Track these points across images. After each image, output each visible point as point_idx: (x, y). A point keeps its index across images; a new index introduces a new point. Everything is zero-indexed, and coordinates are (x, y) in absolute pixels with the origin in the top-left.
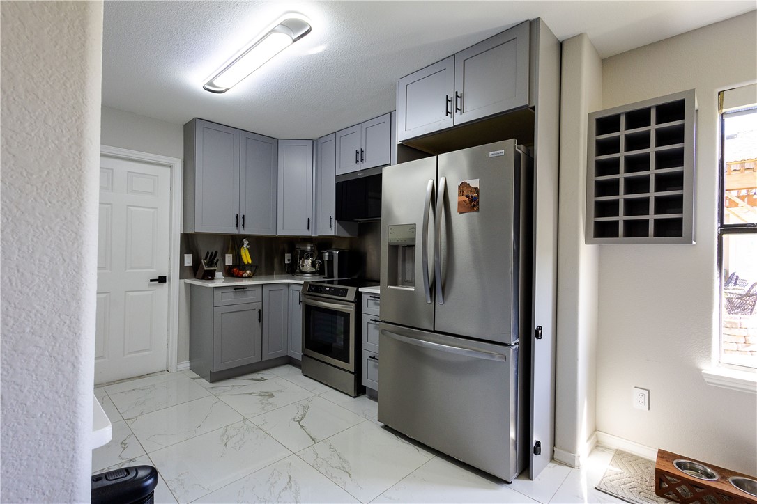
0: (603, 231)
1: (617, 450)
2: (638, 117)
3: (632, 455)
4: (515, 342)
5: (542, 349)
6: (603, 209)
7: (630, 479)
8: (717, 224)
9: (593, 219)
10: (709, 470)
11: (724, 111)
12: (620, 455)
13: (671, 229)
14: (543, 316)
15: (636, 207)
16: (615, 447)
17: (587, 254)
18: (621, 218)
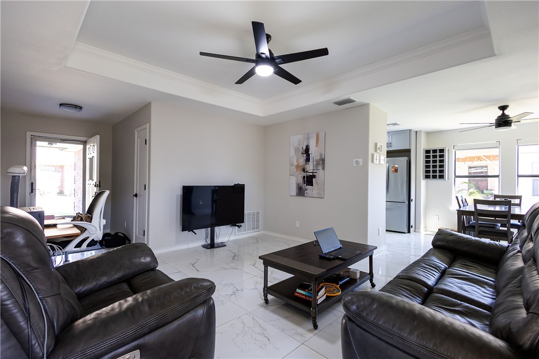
0: (427, 177)
2: (435, 151)
4: (407, 202)
5: (412, 204)
6: (427, 172)
8: (454, 176)
9: (425, 174)
13: (442, 177)
14: (413, 197)
15: (434, 172)
17: (423, 182)
18: (431, 174)
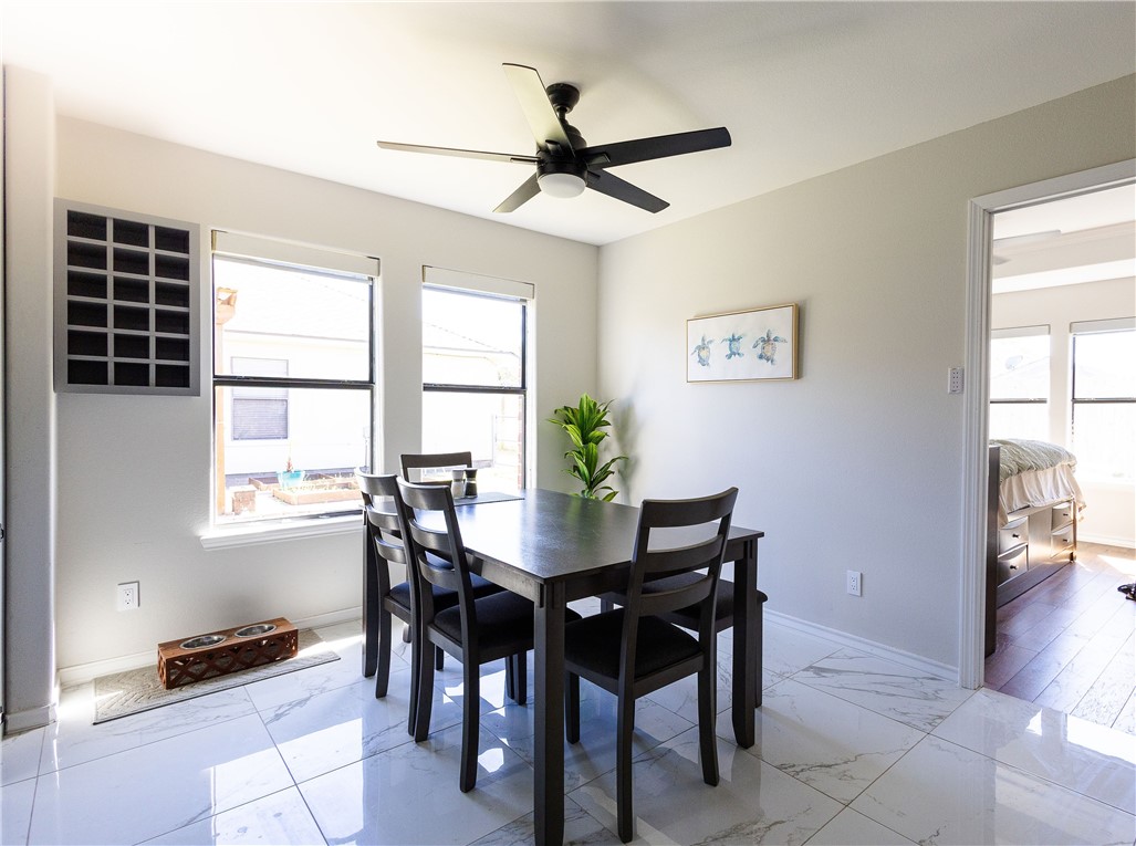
1: (96, 679)
3: (118, 675)
7: (130, 695)
8: (212, 375)
9: (65, 356)
10: (215, 638)
11: (216, 252)
12: (101, 682)
13: (178, 378)
16: (91, 679)
18: (111, 359)
